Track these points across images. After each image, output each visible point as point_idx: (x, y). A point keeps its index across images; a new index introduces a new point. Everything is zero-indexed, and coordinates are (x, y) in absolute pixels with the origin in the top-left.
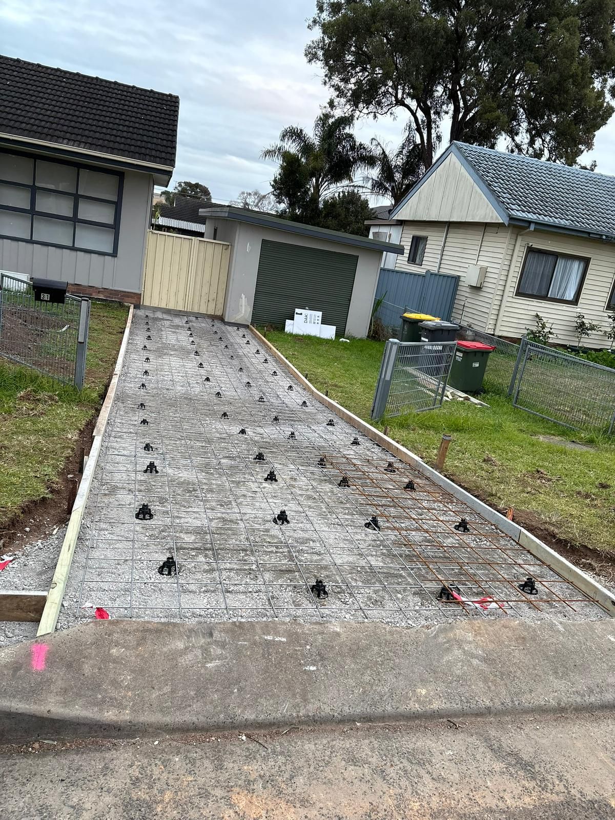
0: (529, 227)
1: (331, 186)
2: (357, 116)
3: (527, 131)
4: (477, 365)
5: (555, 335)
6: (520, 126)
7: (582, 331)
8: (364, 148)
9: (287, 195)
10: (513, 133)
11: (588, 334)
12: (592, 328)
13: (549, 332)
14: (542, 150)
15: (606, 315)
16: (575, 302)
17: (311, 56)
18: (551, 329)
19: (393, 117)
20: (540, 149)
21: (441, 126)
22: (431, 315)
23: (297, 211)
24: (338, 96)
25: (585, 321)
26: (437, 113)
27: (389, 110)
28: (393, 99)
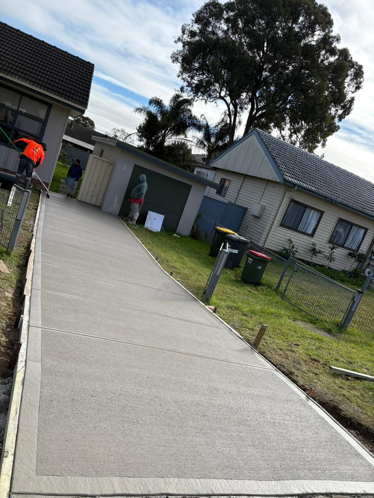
0: (294, 187)
1: (173, 137)
2: (196, 100)
3: (289, 129)
4: (260, 268)
5: (299, 253)
6: (286, 125)
7: (314, 253)
8: (196, 119)
9: (146, 137)
10: (281, 129)
11: (316, 255)
12: (320, 252)
13: (296, 251)
14: (295, 142)
15: (328, 246)
16: (312, 235)
17: (175, 59)
18: (297, 249)
19: (216, 105)
20: (294, 141)
21: (242, 116)
22: (232, 230)
23: (150, 148)
24: (187, 86)
25: (317, 248)
26: (241, 108)
27: (214, 100)
28: (218, 94)
